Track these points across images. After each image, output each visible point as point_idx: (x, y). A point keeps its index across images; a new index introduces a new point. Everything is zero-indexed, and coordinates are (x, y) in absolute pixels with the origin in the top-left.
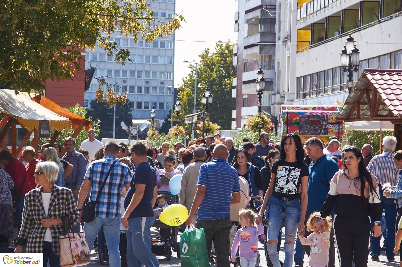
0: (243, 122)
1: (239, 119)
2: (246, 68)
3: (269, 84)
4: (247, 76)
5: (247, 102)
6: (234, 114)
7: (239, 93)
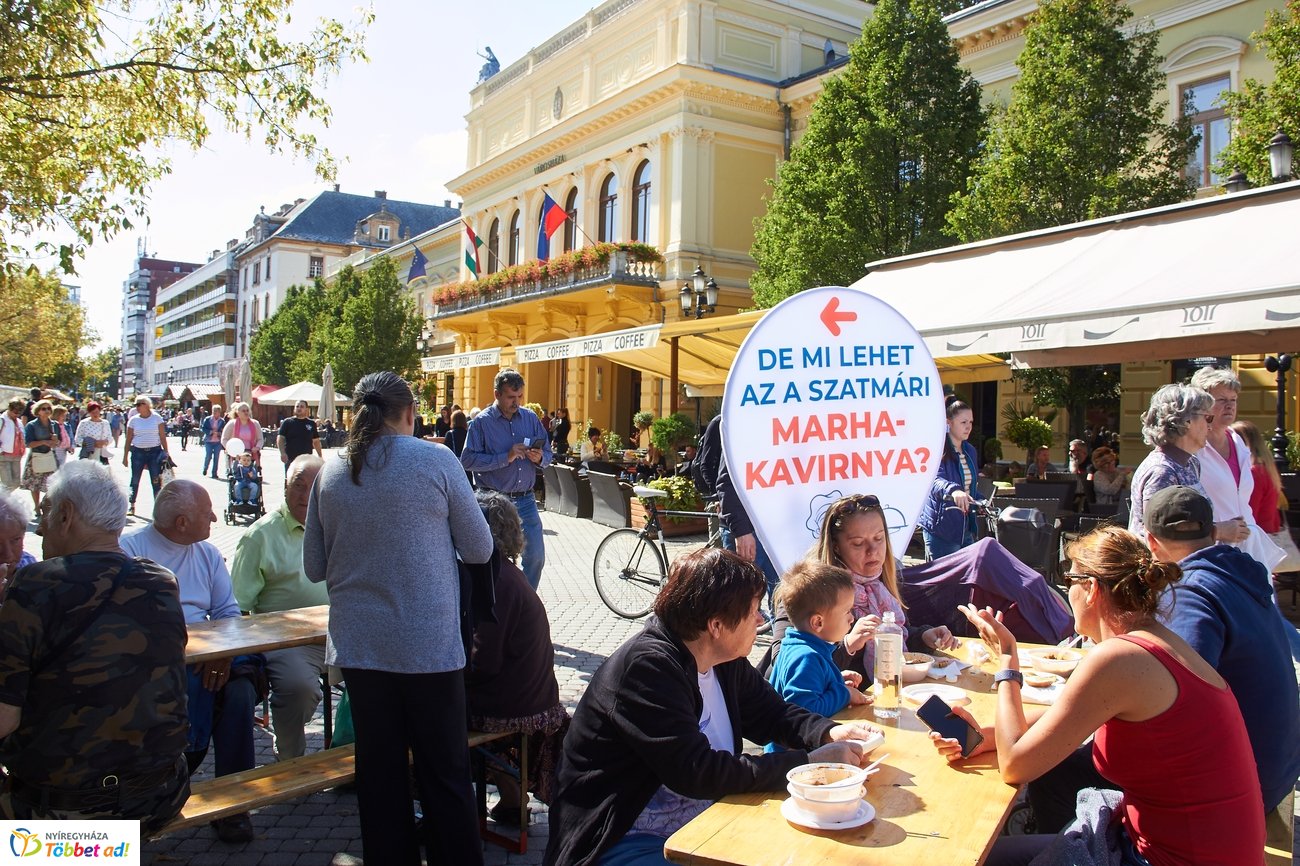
0: (125, 396)
1: (122, 394)
2: (128, 365)
3: (139, 376)
4: (127, 371)
5: (128, 385)
6: (120, 391)
7: (123, 380)
